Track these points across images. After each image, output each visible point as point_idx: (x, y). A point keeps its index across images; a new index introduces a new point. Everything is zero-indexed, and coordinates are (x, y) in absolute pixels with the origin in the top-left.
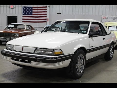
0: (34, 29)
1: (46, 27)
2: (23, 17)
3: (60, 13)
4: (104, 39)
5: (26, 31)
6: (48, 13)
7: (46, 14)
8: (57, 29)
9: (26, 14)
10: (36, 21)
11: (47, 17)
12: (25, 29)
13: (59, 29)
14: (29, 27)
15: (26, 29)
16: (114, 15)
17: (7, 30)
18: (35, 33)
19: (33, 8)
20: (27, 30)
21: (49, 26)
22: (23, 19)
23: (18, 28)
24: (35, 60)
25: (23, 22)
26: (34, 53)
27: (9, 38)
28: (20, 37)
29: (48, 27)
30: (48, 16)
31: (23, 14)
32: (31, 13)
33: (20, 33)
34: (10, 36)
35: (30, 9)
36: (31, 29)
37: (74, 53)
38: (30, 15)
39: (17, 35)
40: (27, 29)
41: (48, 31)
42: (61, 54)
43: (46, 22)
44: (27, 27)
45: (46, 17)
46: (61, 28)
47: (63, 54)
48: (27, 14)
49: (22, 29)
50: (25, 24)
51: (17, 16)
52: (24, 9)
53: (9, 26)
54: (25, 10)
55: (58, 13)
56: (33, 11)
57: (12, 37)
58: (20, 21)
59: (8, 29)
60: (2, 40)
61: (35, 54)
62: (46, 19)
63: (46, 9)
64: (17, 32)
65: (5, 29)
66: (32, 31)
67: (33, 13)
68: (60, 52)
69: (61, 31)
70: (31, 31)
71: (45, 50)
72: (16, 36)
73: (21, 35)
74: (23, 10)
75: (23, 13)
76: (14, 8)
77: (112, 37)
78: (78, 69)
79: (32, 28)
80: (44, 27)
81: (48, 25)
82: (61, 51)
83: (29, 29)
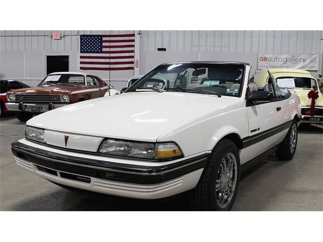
0: (106, 85)
1: (133, 81)
2: (81, 57)
3: (165, 50)
4: (278, 109)
5: (86, 88)
6: (137, 49)
7: (133, 51)
8: (158, 85)
9: (88, 52)
10: (107, 66)
11: (135, 57)
12: (84, 84)
13: (162, 84)
14: (94, 80)
15: (86, 85)
16: (284, 54)
17: (44, 88)
18: (107, 94)
19: (104, 39)
20: (90, 87)
21: (140, 77)
22: (81, 63)
23: (70, 82)
24: (100, 175)
25: (81, 68)
26: (98, 153)
27: (47, 106)
28: (71, 102)
29: (138, 79)
30: (137, 55)
31: (81, 52)
32: (99, 49)
33: (73, 94)
34: (49, 101)
35: (98, 41)
36: (98, 85)
37: (210, 152)
38: (98, 52)
39: (66, 98)
40: (90, 85)
41: (139, 89)
42: (176, 155)
43: (132, 68)
44: (90, 79)
45: (132, 57)
46: (168, 82)
47: (182, 156)
48: (91, 52)
49: (79, 85)
50: (85, 73)
51: (68, 56)
52: (84, 41)
53: (49, 79)
54: (86, 42)
55: (159, 49)
56: (104, 44)
57: (53, 103)
58: (74, 68)
59: (47, 86)
60: (30, 110)
61: (101, 156)
62: (132, 63)
63: (133, 41)
64: (67, 91)
65: (40, 85)
66: (102, 89)
67: (104, 49)
68: (174, 151)
69: (168, 89)
70: (98, 89)
71: (130, 144)
72: (62, 101)
73: (74, 99)
74: (81, 42)
75: (81, 49)
76: (61, 37)
77: (290, 103)
78: (220, 194)
79: (101, 83)
80: (129, 81)
81: (138, 75)
82: (176, 148)
83: (95, 84)
